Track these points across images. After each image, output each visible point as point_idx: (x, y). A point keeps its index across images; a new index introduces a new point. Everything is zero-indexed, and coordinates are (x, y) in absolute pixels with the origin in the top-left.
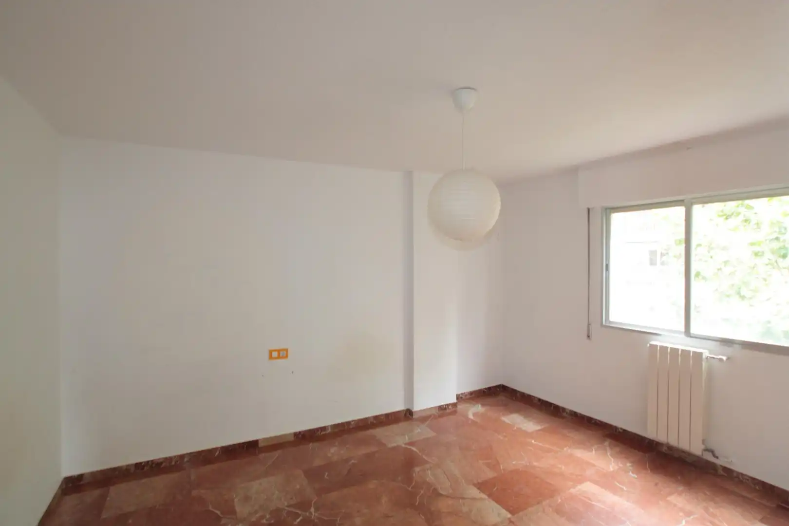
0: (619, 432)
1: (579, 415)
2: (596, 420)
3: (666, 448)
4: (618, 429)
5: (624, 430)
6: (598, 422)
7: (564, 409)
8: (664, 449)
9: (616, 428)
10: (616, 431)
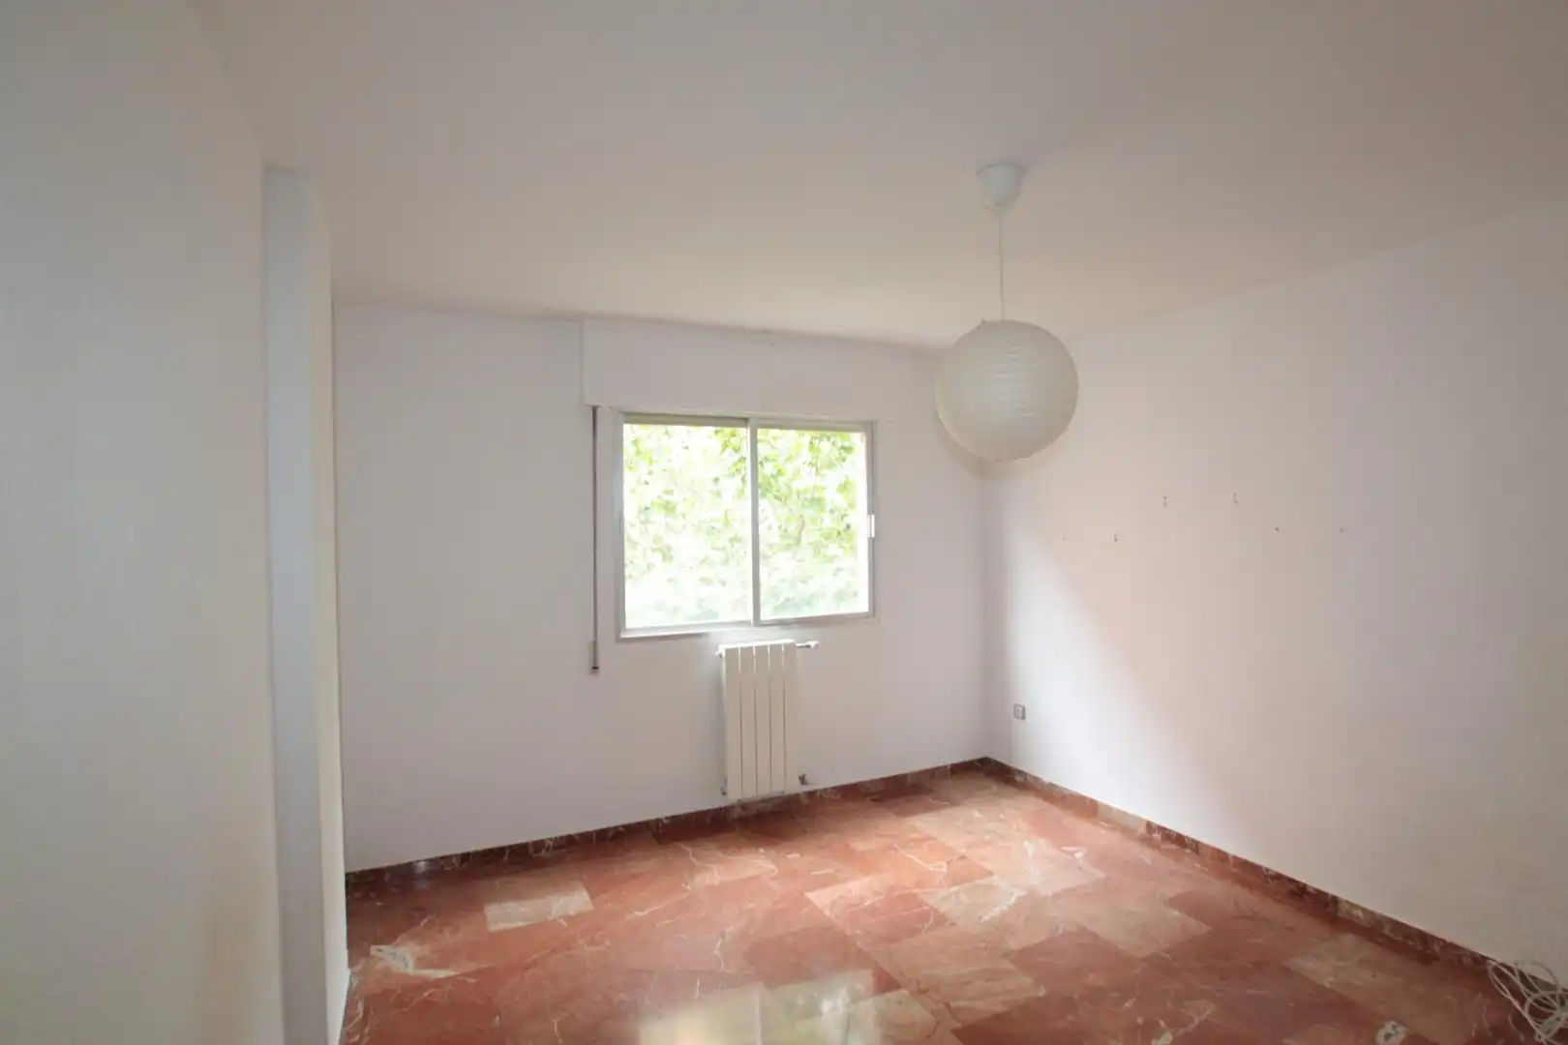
0: (664, 825)
1: (577, 838)
2: (616, 827)
3: (740, 810)
4: (662, 821)
5: (673, 817)
6: (621, 829)
7: (539, 845)
8: (735, 814)
9: (658, 821)
10: (658, 828)
